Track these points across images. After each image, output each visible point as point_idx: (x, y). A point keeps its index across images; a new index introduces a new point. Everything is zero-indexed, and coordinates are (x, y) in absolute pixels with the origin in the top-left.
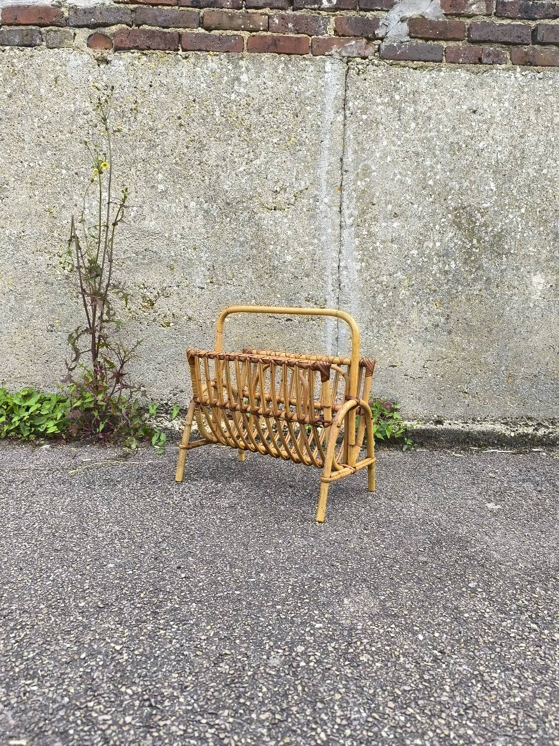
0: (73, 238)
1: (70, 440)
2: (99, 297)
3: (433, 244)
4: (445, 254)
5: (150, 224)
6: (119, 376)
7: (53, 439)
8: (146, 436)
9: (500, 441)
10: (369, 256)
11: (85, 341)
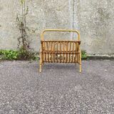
0: (17, 18)
1: (19, 60)
2: (23, 30)
3: (94, 17)
4: (96, 19)
5: (33, 14)
6: (28, 47)
7: (16, 60)
8: (34, 59)
9: (107, 58)
10: (80, 20)
11: (21, 40)
